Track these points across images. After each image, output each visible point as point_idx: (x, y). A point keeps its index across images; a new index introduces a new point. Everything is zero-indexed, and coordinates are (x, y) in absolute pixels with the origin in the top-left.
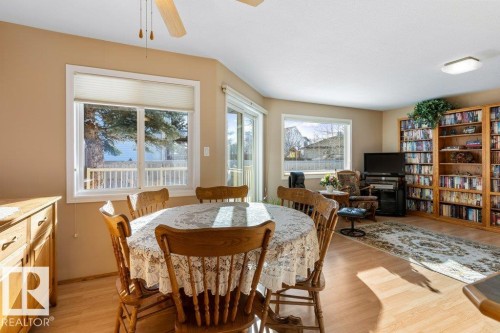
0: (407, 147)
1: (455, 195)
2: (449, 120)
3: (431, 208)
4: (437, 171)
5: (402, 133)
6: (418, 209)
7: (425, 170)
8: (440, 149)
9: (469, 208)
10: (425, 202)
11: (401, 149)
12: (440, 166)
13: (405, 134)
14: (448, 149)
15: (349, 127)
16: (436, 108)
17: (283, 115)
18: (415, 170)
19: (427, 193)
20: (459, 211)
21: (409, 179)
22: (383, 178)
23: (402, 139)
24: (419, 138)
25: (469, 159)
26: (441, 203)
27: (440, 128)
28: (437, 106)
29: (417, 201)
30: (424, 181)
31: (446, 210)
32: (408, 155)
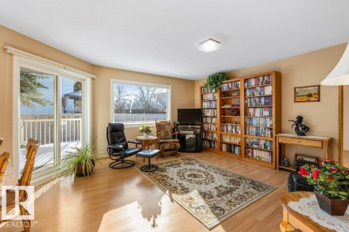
0: (206, 105)
1: (228, 137)
2: (225, 87)
3: (217, 146)
4: (219, 121)
5: (202, 95)
6: (211, 146)
7: (214, 120)
8: (221, 106)
9: (235, 145)
10: (214, 142)
11: (202, 106)
12: (221, 118)
13: (204, 96)
14: (225, 107)
15: (169, 91)
16: (218, 79)
17: (112, 80)
18: (209, 120)
19: (215, 135)
20: (231, 147)
21: (206, 127)
22: (190, 126)
23: (202, 99)
24: (211, 98)
25: (235, 113)
26: (221, 143)
27: (220, 93)
28: (218, 77)
29: (210, 141)
30: (213, 128)
31: (224, 147)
32: (206, 110)
